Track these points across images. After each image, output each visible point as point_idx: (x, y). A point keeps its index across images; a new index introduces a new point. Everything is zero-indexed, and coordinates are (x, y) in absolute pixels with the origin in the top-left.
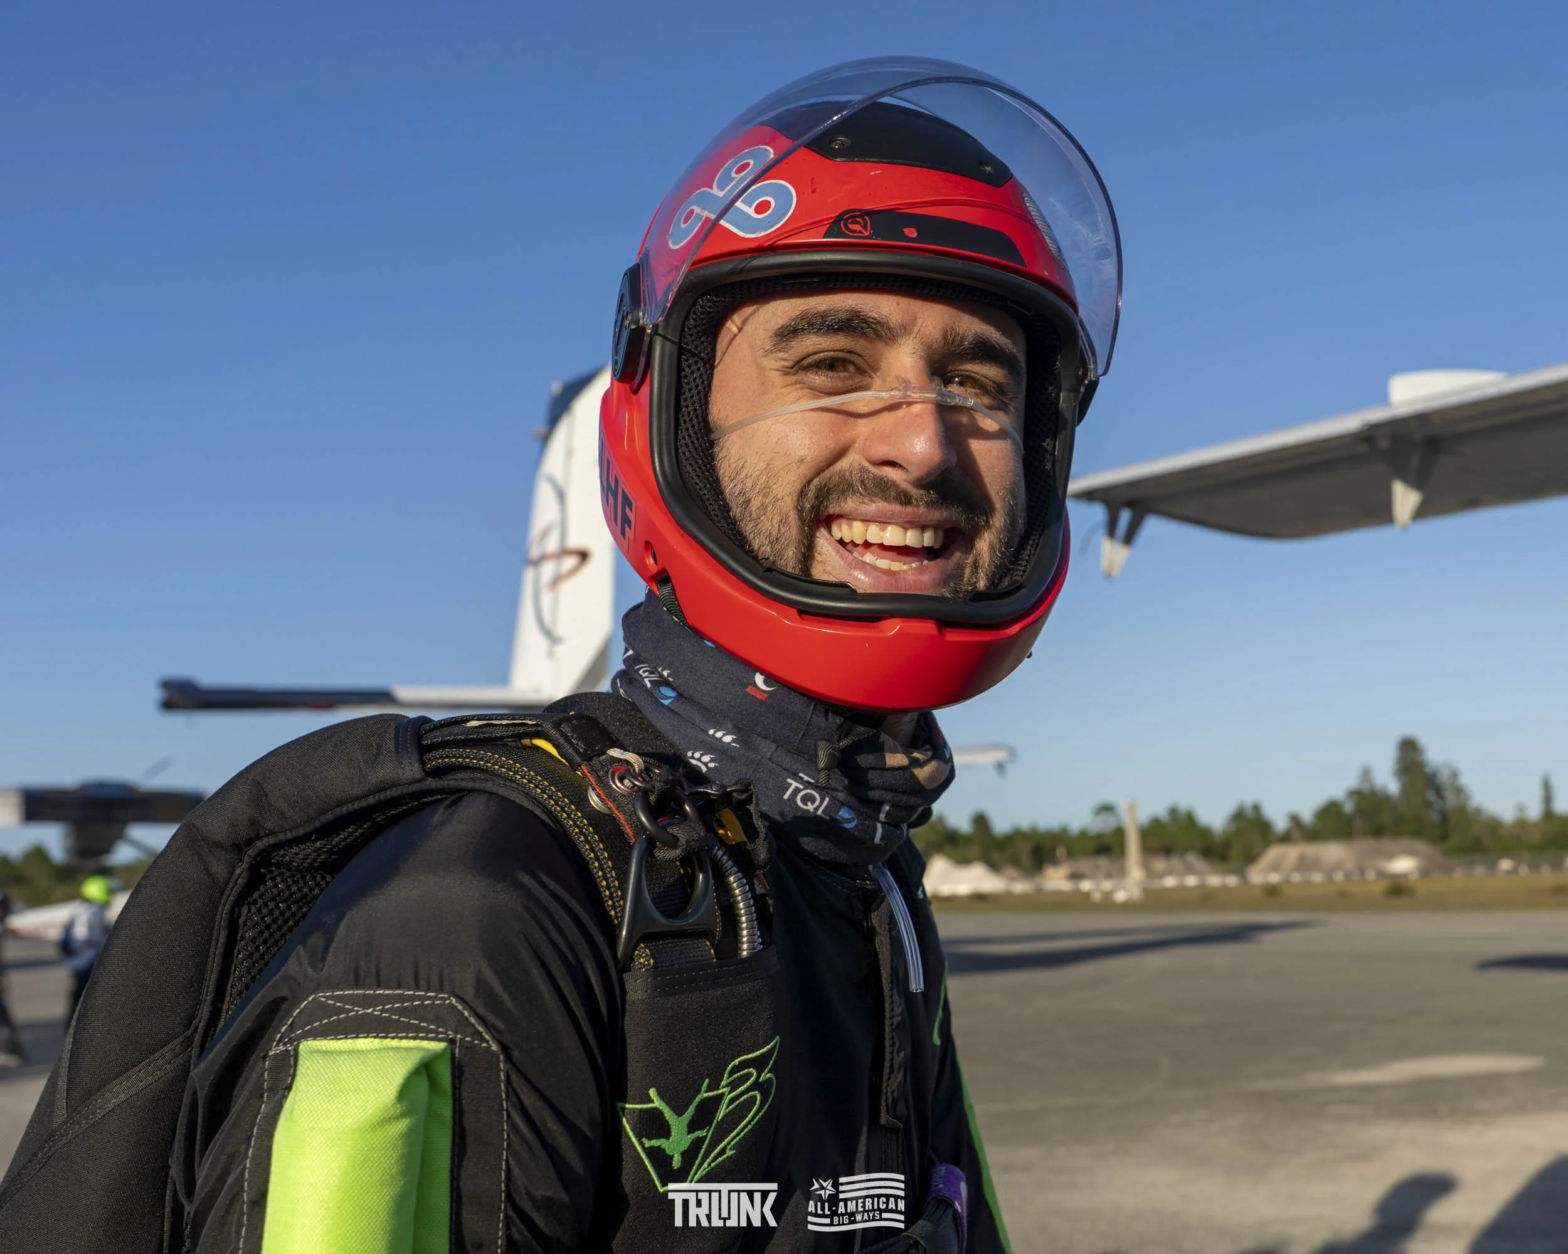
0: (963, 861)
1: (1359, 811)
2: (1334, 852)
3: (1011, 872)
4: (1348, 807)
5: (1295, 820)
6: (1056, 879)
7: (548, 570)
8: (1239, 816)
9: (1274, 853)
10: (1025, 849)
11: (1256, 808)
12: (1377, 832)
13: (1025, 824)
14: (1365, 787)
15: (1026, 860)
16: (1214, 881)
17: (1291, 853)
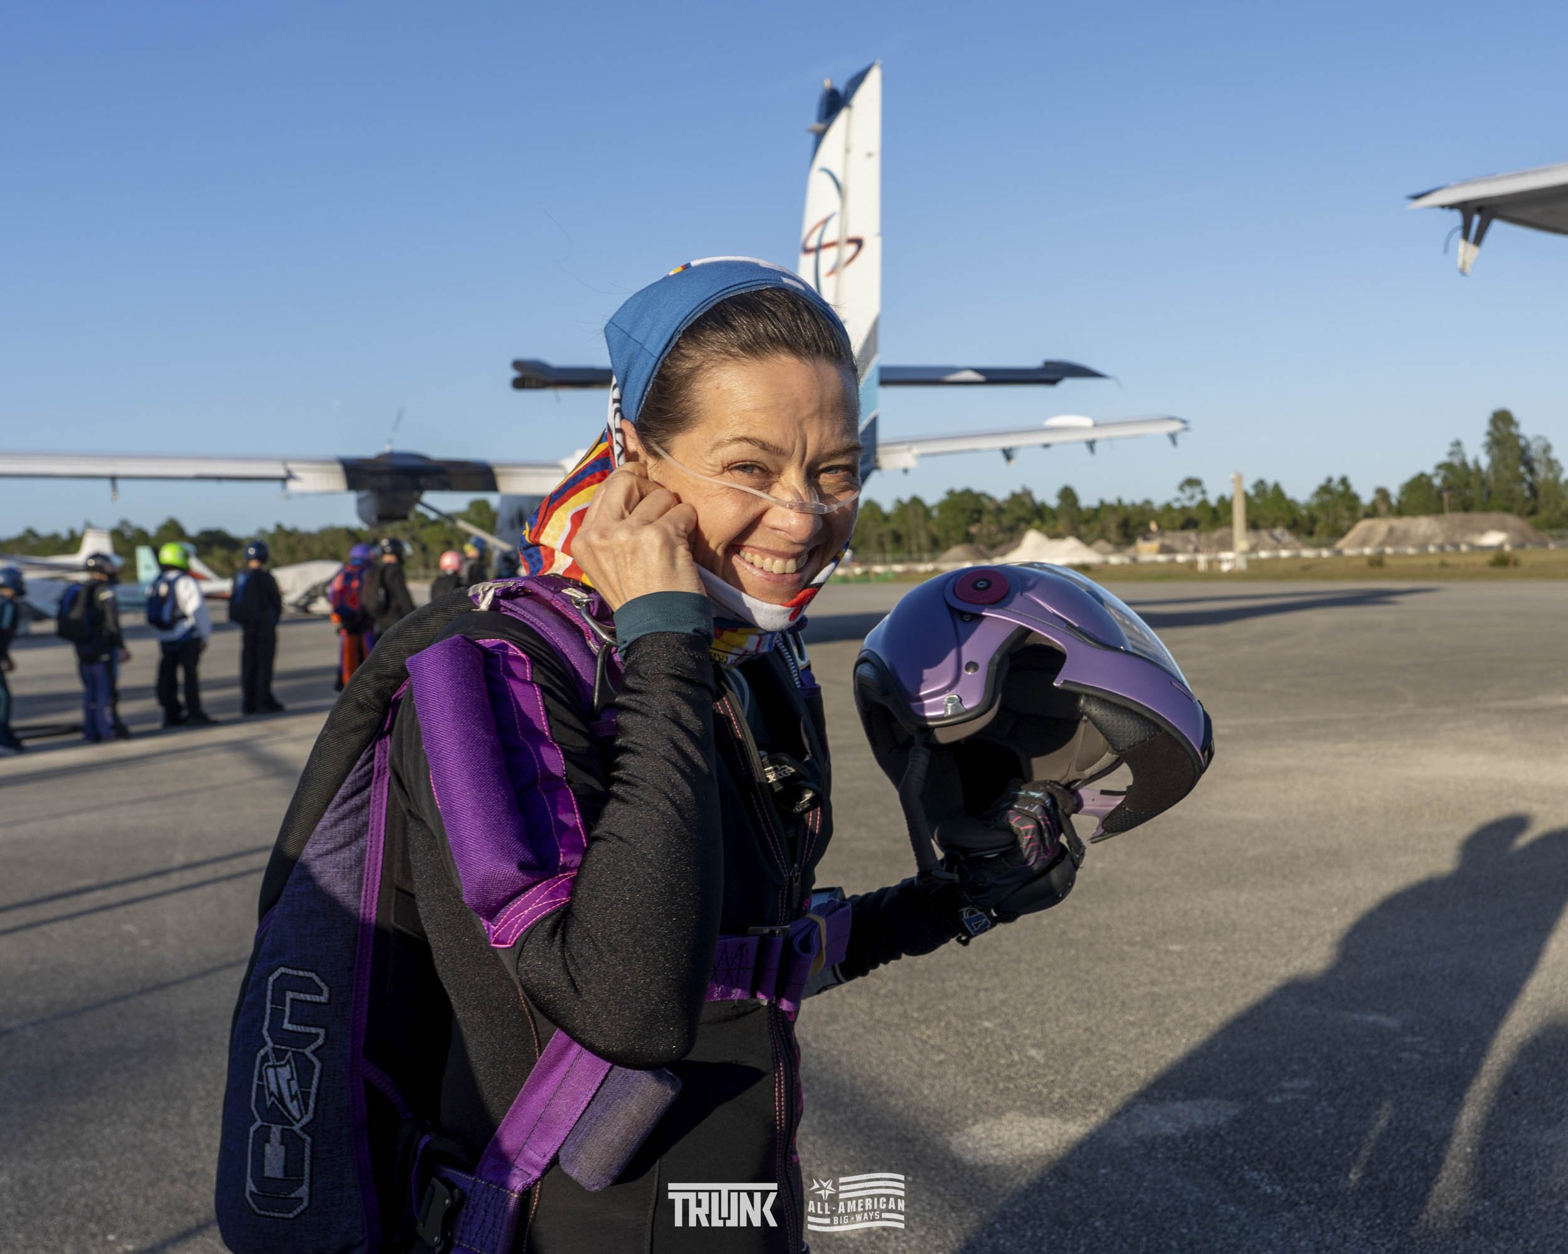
0: (1055, 535)
1: (1448, 486)
2: (1423, 525)
3: (1101, 544)
4: (1437, 482)
5: (1382, 493)
6: (1147, 551)
7: (828, 257)
8: (1325, 489)
9: (1363, 525)
10: (1112, 524)
11: (1344, 481)
12: (1467, 507)
13: (1111, 499)
14: (1456, 461)
15: (1113, 534)
16: (1308, 553)
17: (1381, 526)
